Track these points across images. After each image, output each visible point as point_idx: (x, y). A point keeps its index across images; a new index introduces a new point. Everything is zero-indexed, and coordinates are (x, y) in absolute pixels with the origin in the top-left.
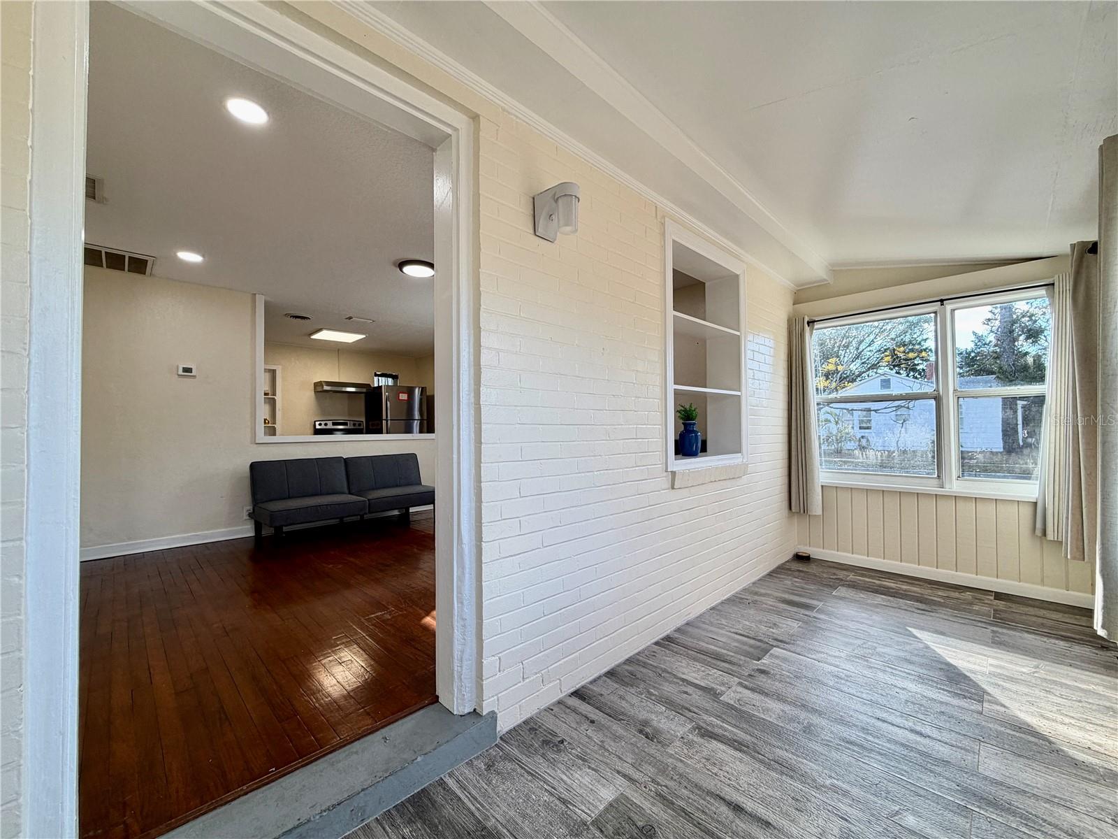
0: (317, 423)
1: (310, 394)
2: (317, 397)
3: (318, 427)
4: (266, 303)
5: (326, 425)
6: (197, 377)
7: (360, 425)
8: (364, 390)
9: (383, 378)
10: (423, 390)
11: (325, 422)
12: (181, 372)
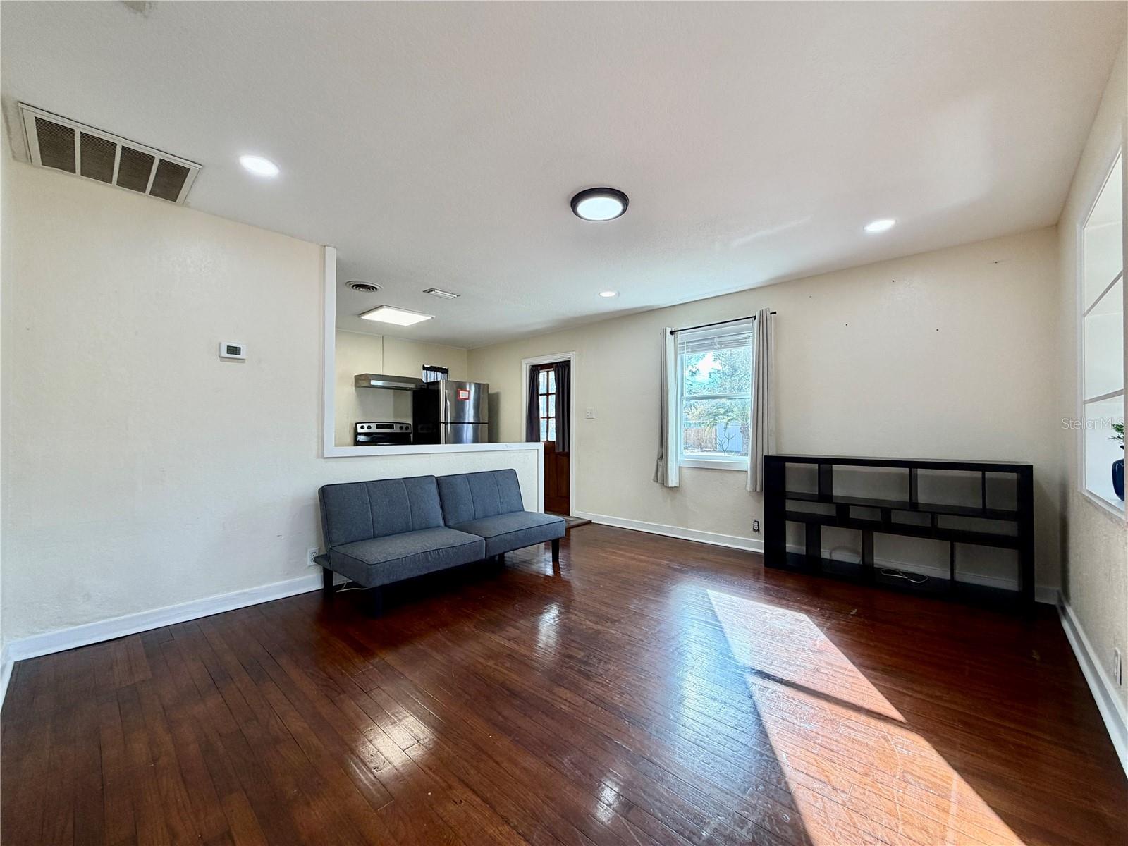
0: (359, 426)
1: (351, 389)
2: (359, 395)
3: (360, 430)
4: (338, 262)
5: (369, 427)
6: (246, 361)
7: (407, 428)
8: (413, 386)
9: (432, 372)
10: (481, 388)
11: (368, 424)
12: (224, 353)
